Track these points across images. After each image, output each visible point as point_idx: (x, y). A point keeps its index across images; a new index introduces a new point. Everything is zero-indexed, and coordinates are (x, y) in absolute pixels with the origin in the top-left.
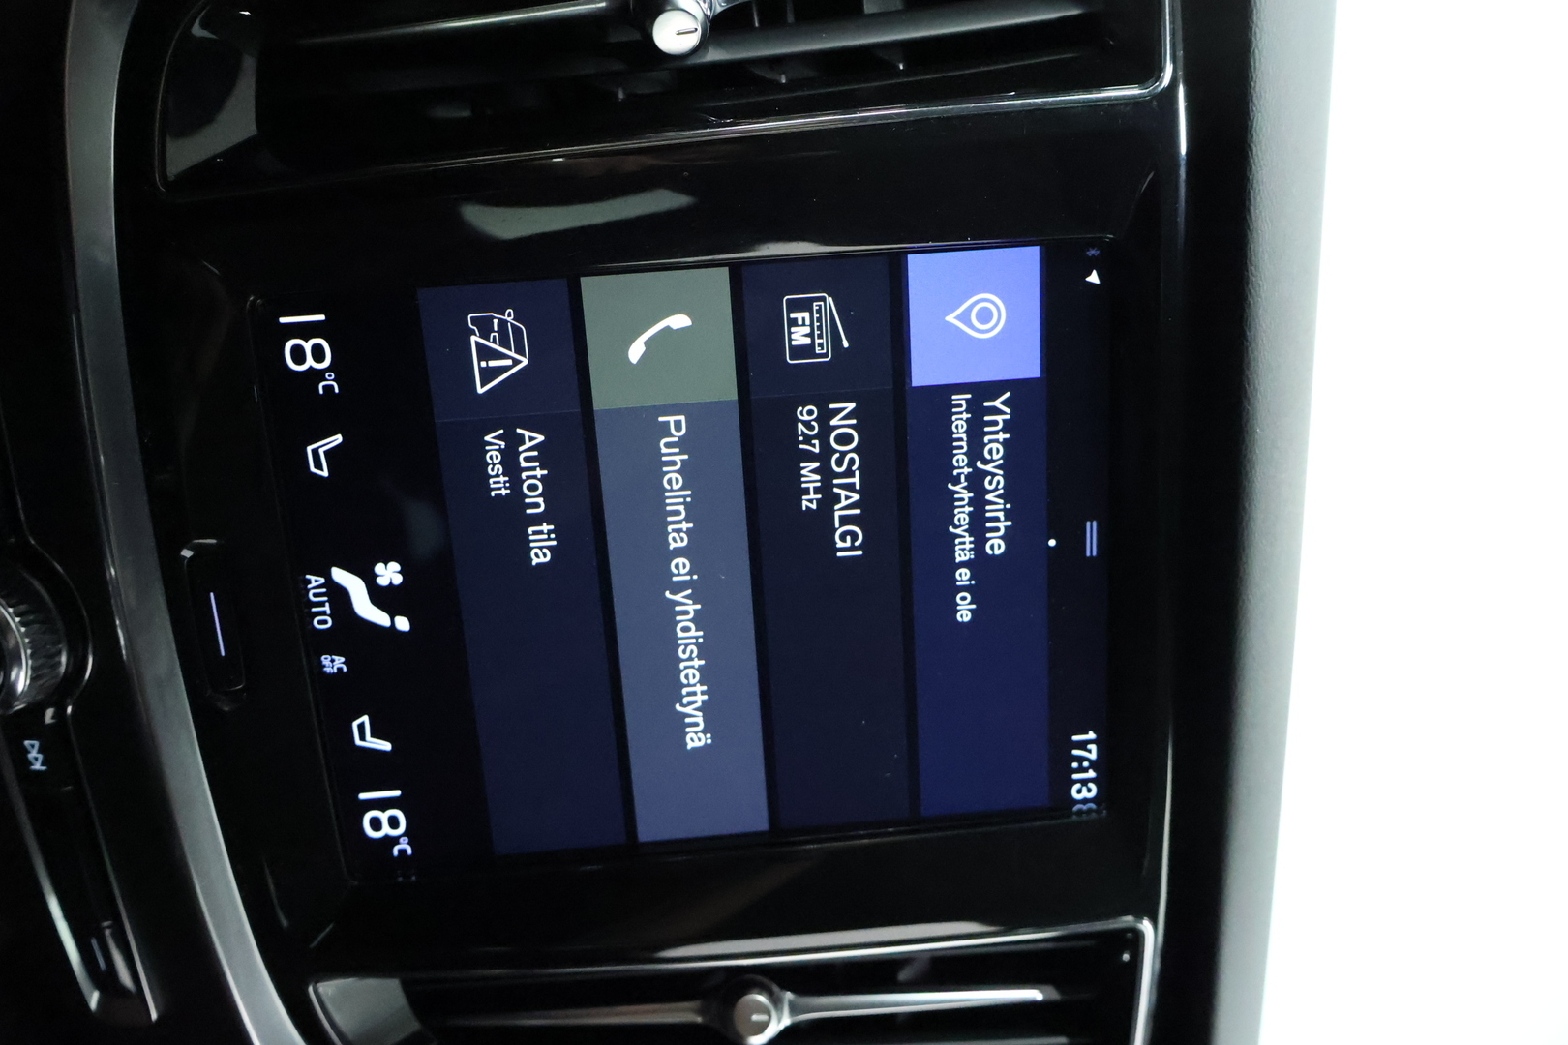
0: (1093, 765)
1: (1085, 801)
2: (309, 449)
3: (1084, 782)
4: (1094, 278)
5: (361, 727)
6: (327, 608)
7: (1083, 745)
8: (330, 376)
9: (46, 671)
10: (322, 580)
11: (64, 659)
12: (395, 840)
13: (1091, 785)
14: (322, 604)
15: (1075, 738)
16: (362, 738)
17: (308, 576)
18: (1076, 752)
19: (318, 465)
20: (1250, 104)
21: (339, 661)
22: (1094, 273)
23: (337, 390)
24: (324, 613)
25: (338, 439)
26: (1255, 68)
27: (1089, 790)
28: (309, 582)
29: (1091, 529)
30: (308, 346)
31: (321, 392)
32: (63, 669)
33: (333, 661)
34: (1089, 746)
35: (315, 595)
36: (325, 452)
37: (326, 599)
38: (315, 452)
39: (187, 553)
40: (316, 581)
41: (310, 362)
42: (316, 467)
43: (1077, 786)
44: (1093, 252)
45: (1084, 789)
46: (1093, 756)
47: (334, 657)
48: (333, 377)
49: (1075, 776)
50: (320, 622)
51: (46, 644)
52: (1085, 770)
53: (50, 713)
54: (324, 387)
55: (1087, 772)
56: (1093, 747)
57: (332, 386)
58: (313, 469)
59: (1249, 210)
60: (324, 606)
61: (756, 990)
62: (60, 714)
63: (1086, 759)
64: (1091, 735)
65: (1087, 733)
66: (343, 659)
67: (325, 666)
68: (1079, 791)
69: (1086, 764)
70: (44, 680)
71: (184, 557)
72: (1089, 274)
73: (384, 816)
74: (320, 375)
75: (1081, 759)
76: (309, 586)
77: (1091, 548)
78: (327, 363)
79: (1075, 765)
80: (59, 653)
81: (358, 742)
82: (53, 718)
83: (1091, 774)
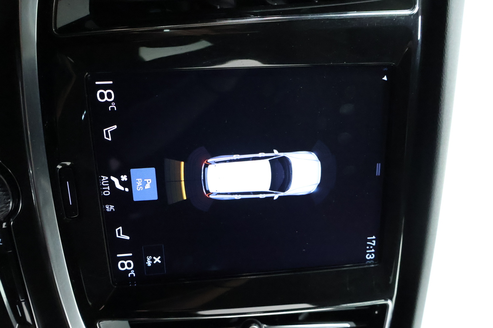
0: (374, 247)
1: (370, 260)
2: (104, 130)
3: (370, 253)
4: (385, 78)
5: (119, 231)
6: (108, 188)
7: (371, 241)
8: (113, 104)
9: (4, 209)
10: (107, 178)
11: (11, 204)
12: (130, 271)
13: (373, 254)
14: (107, 186)
15: (368, 238)
16: (119, 235)
17: (102, 176)
18: (368, 243)
19: (108, 136)
20: (447, 18)
21: (112, 207)
22: (385, 77)
23: (115, 109)
24: (107, 190)
25: (115, 127)
26: (450, 5)
27: (372, 256)
28: (102, 178)
29: (379, 166)
30: (105, 93)
31: (110, 110)
32: (10, 208)
33: (110, 207)
34: (373, 241)
35: (104, 183)
36: (110, 131)
37: (108, 185)
38: (107, 131)
39: (59, 167)
40: (105, 178)
41: (106, 98)
42: (106, 137)
43: (368, 255)
44: (386, 69)
45: (370, 256)
46: (374, 244)
47: (110, 206)
48: (114, 104)
49: (368, 251)
50: (106, 193)
51: (4, 200)
52: (371, 249)
53: (4, 224)
54: (111, 108)
55: (372, 250)
56: (374, 241)
57: (114, 108)
58: (105, 138)
59: (444, 55)
60: (108, 187)
61: (254, 324)
62: (8, 225)
63: (371, 245)
64: (374, 237)
65: (373, 237)
66: (113, 207)
67: (107, 209)
68: (369, 256)
69: (371, 247)
70: (4, 212)
71: (58, 168)
72: (384, 77)
73: (126, 263)
74: (109, 103)
75: (370, 245)
76: (102, 180)
77: (378, 173)
78: (112, 99)
79: (368, 247)
80: (9, 203)
81: (117, 236)
82: (5, 226)
83: (373, 251)
